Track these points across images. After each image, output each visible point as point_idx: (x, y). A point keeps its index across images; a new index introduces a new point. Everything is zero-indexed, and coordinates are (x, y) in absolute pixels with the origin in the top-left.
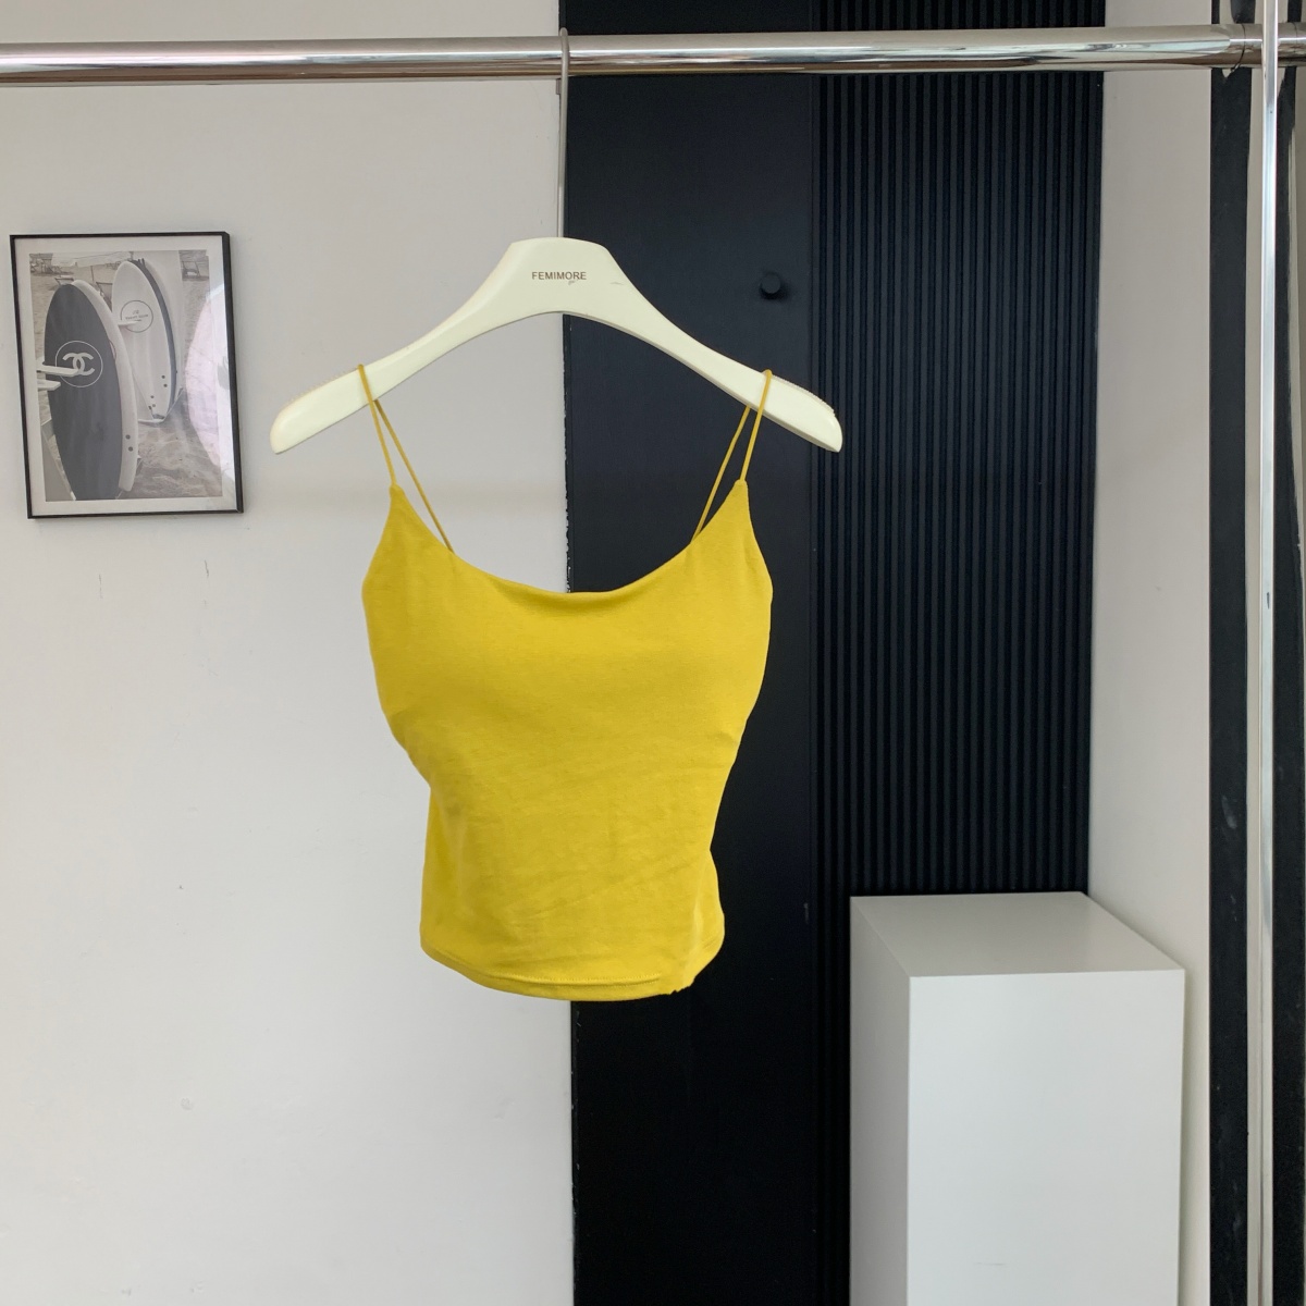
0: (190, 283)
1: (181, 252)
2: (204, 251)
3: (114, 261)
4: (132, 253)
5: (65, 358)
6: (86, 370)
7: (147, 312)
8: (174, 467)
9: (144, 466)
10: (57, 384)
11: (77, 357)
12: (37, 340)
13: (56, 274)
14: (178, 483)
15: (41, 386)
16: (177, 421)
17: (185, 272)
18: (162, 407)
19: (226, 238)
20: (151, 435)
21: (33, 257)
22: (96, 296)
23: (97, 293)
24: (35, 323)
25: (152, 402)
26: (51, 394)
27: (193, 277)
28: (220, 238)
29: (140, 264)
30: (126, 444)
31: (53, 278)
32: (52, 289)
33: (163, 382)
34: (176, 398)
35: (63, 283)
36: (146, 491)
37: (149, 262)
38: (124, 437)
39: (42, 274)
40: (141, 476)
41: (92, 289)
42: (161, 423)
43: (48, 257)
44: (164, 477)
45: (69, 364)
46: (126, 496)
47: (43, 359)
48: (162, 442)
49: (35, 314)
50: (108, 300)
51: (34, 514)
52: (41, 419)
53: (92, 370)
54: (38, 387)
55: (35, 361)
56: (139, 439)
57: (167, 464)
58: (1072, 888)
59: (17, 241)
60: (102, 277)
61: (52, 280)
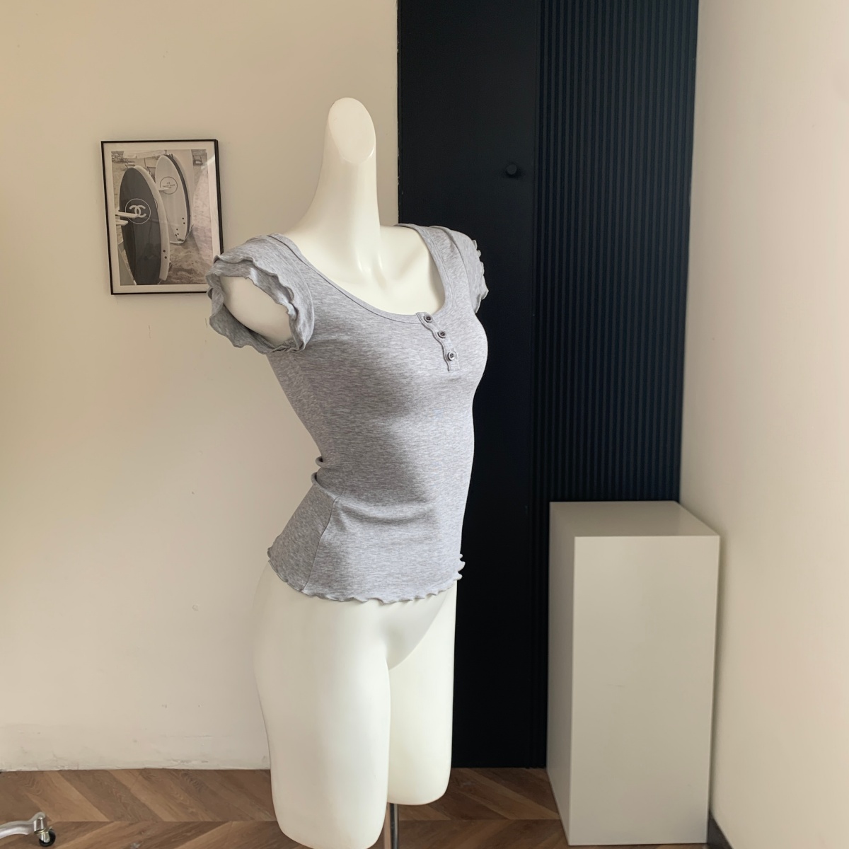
0: (197, 167)
1: (193, 151)
2: (204, 150)
3: (156, 155)
4: (166, 151)
5: (131, 208)
6: (142, 214)
7: (174, 183)
8: (189, 268)
9: (173, 267)
10: (127, 222)
11: (137, 207)
12: (115, 198)
13: (126, 162)
14: (191, 276)
15: (118, 223)
16: (190, 242)
17: (194, 161)
18: (183, 236)
19: (216, 142)
20: (176, 250)
21: (112, 152)
22: (147, 175)
23: (148, 172)
24: (115, 189)
25: (177, 232)
26: (122, 226)
27: (198, 164)
28: (213, 143)
29: (171, 157)
30: (163, 255)
31: (124, 164)
32: (124, 170)
33: (183, 221)
34: (190, 231)
35: (129, 167)
36: (174, 280)
37: (176, 156)
38: (162, 252)
39: (118, 162)
40: (171, 272)
41: (145, 171)
42: (181, 244)
43: (121, 153)
44: (184, 273)
45: (132, 211)
46: (163, 283)
47: (118, 208)
48: (182, 254)
49: (114, 184)
50: (153, 176)
51: (114, 292)
52: (118, 241)
53: (145, 215)
54: (116, 224)
55: (114, 209)
56: (170, 254)
57: (185, 266)
58: (670, 499)
59: (105, 144)
60: (150, 164)
61: (123, 166)
